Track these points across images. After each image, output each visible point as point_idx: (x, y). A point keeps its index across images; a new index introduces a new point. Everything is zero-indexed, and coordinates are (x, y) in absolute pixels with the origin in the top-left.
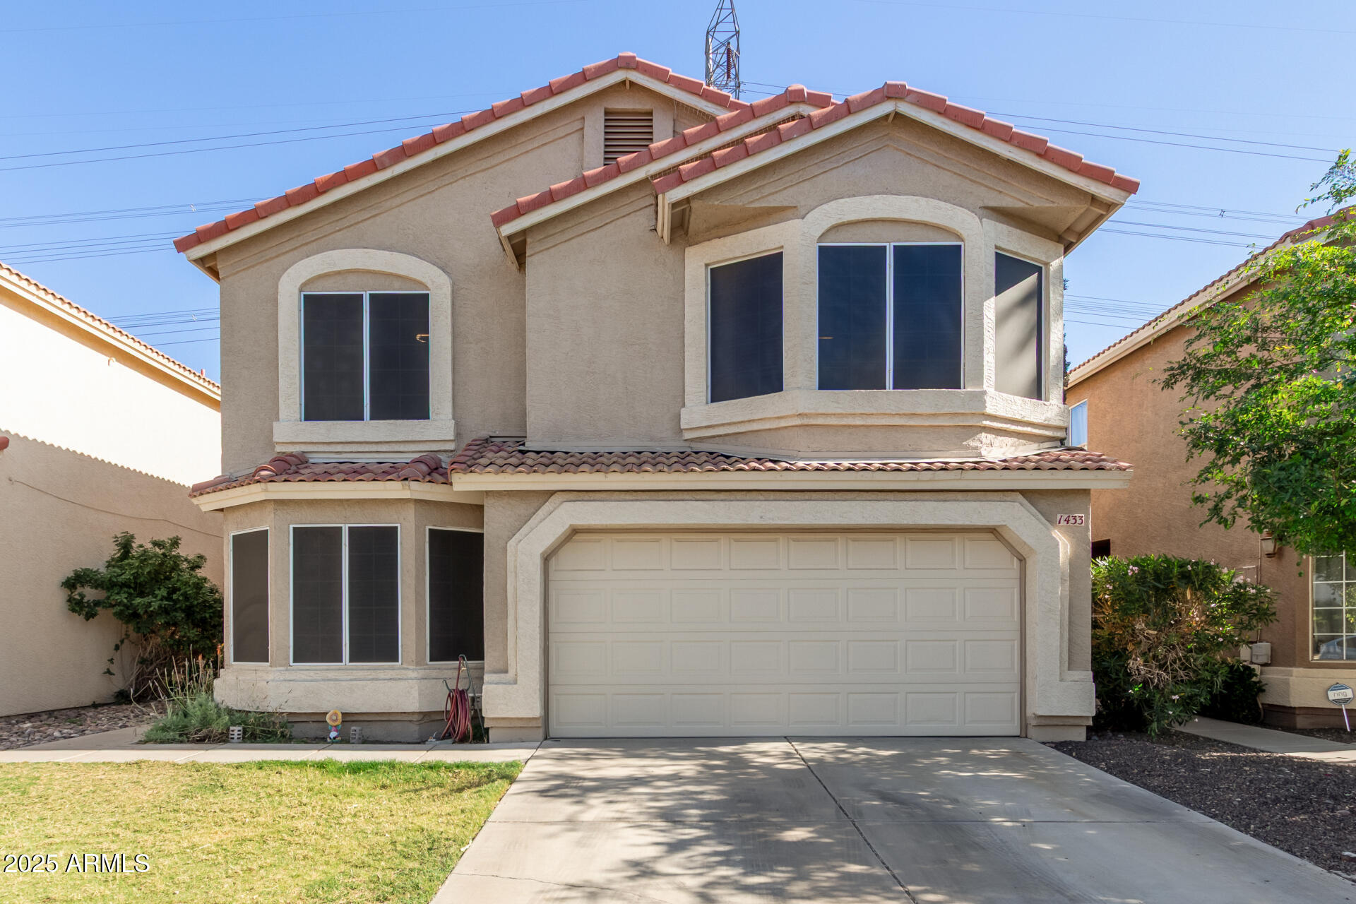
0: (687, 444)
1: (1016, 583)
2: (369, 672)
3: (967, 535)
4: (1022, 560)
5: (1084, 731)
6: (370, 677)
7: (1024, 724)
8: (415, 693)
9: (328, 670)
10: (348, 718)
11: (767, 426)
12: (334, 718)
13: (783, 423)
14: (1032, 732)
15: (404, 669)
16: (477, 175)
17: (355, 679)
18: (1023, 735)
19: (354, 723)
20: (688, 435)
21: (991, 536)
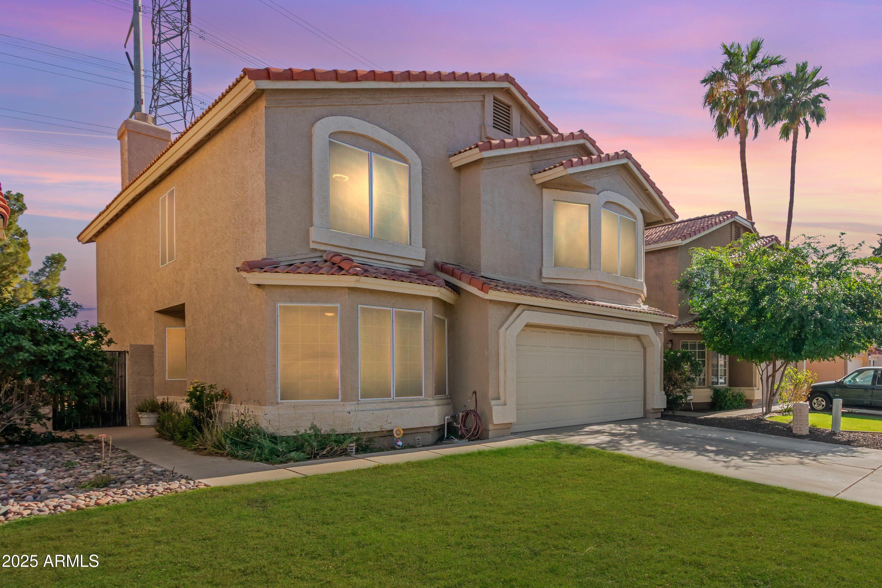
0: (543, 285)
1: (642, 357)
2: (409, 403)
3: (618, 337)
4: (645, 349)
5: (660, 414)
6: (410, 406)
7: (645, 412)
8: (436, 415)
9: (383, 402)
10: (408, 432)
11: (584, 283)
12: (398, 433)
13: (590, 284)
14: (649, 415)
15: (426, 400)
16: (434, 104)
17: (401, 408)
18: (645, 417)
19: (418, 434)
20: (544, 281)
21: (637, 338)
